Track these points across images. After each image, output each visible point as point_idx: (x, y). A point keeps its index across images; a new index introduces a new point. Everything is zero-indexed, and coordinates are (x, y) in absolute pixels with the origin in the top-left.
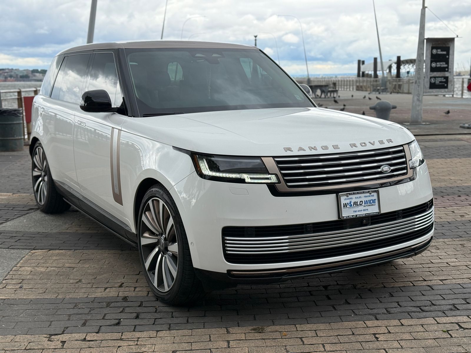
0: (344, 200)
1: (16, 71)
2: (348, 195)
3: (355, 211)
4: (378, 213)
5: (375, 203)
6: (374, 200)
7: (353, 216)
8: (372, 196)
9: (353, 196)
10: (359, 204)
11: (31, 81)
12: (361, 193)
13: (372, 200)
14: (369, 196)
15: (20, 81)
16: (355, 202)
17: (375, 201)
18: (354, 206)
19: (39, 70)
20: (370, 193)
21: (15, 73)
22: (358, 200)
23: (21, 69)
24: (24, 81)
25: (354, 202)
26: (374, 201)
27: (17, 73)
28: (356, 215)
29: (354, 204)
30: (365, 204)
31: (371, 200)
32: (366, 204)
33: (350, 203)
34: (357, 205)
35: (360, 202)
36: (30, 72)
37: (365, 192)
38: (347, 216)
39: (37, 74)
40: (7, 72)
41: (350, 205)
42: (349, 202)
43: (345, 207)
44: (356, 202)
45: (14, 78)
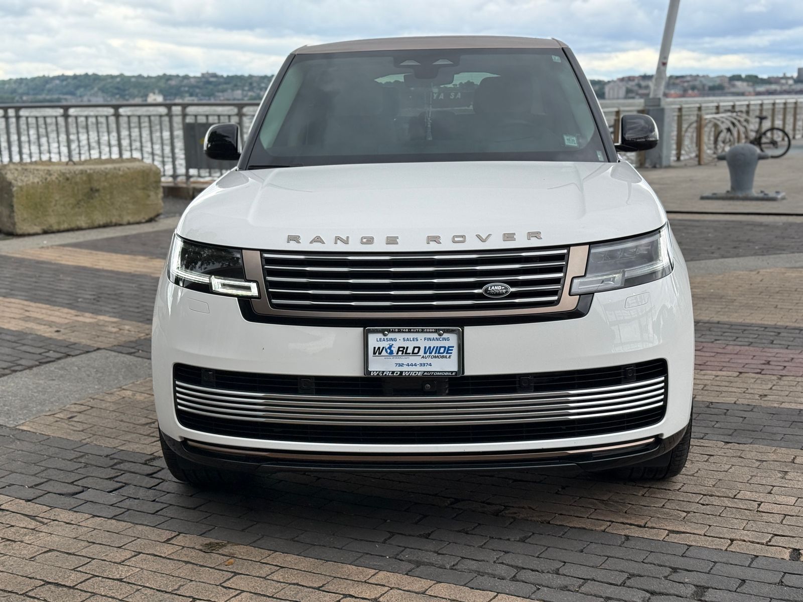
0: (374, 340)
1: (703, 79)
2: (386, 332)
3: (401, 365)
4: (454, 374)
5: (451, 353)
6: (449, 347)
7: (393, 372)
8: (445, 339)
9: (399, 336)
10: (410, 351)
11: (725, 94)
12: (418, 332)
13: (445, 347)
14: (437, 339)
15: (708, 95)
16: (401, 347)
17: (452, 350)
18: (397, 354)
19: (743, 76)
20: (440, 335)
21: (701, 82)
22: (410, 346)
23: (712, 75)
24: (714, 95)
25: (399, 348)
26: (448, 350)
27: (705, 82)
28: (401, 372)
29: (399, 350)
30: (425, 353)
31: (441, 347)
32: (428, 354)
33: (390, 347)
34: (406, 353)
35: (414, 348)
36: (727, 80)
37: (428, 330)
38: (379, 372)
39: (738, 83)
40: (688, 82)
41: (389, 351)
42: (387, 346)
43: (377, 354)
44: (404, 348)
45: (699, 90)
